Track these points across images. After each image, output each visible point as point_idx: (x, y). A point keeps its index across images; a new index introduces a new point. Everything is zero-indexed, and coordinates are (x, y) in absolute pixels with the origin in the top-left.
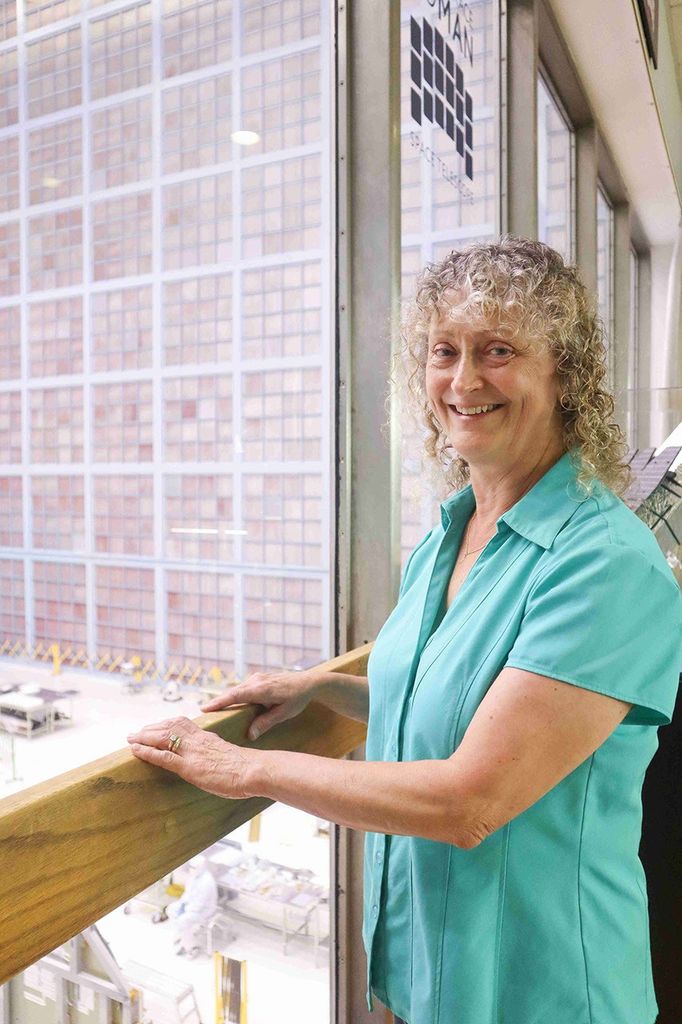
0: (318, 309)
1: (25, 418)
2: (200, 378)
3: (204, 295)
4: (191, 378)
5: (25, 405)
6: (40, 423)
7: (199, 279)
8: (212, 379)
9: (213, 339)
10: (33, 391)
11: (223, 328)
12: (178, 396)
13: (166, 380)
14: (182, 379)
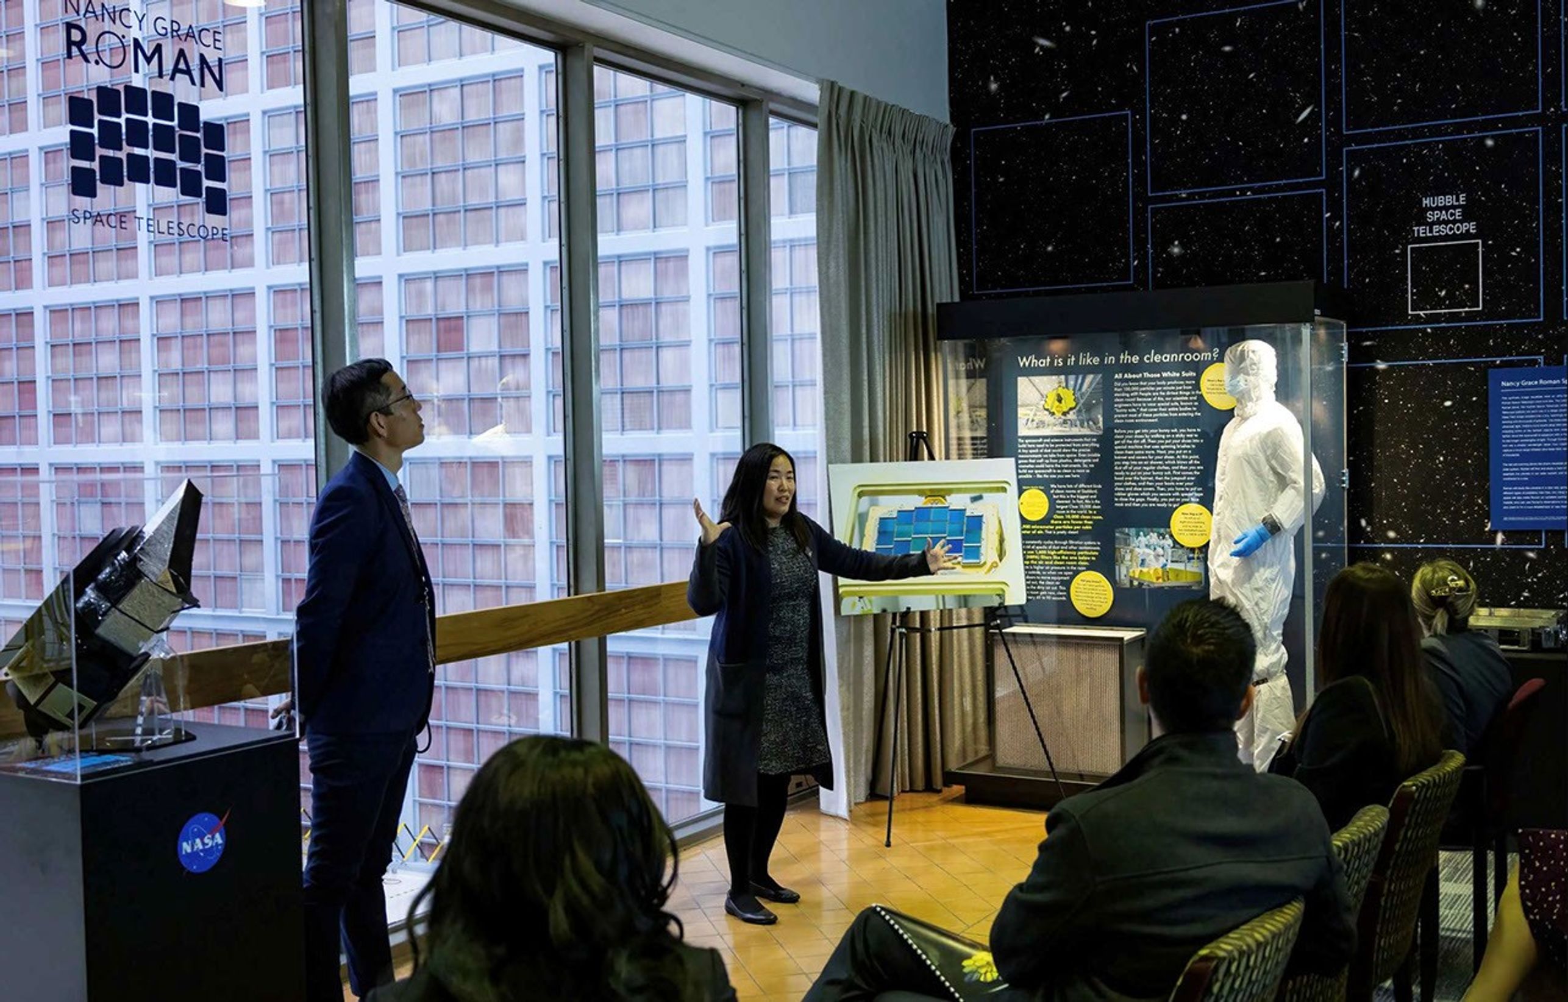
0: (682, 141)
1: (147, 355)
2: (469, 275)
3: (472, 116)
4: (455, 275)
5: (146, 325)
6: (175, 360)
7: (462, 83)
8: (491, 275)
9: (492, 199)
10: (159, 301)
11: (507, 177)
12: (429, 311)
13: (406, 279)
14: (437, 276)
